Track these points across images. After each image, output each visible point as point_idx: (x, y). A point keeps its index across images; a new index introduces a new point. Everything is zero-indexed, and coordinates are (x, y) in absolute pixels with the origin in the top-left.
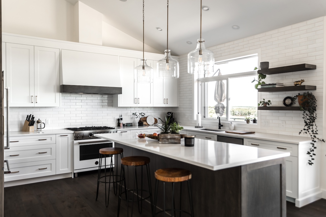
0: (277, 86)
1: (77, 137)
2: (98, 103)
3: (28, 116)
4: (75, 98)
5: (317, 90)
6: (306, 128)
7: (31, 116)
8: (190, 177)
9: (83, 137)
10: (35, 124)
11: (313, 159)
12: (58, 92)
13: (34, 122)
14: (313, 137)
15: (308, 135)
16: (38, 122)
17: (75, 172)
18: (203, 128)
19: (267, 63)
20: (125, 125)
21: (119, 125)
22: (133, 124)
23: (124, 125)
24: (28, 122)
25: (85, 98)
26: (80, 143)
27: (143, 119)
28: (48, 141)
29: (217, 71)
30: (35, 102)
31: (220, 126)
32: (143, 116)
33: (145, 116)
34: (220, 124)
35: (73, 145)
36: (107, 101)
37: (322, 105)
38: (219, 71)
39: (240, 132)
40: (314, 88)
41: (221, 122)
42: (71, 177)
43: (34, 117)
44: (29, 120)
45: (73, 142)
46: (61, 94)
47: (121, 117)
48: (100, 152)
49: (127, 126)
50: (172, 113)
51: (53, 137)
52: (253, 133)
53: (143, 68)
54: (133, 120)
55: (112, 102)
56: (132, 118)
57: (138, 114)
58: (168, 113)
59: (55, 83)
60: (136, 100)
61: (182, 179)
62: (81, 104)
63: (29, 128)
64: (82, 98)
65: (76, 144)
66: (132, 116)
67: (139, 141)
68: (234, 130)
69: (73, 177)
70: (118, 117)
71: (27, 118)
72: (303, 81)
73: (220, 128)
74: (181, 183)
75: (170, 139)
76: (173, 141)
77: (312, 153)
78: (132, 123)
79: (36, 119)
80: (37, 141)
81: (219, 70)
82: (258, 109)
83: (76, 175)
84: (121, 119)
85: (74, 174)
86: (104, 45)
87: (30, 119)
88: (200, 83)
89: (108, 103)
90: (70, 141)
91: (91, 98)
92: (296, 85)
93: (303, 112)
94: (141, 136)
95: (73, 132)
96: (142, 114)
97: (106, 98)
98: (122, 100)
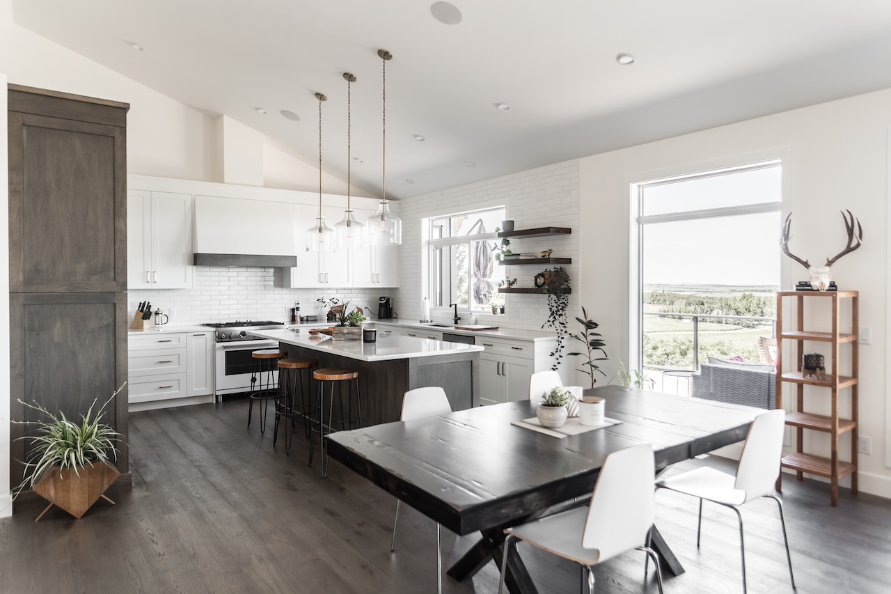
0: (521, 258)
1: (220, 339)
2: (258, 283)
3: (141, 304)
4: (218, 274)
5: (573, 265)
6: (551, 319)
7: (147, 303)
8: (355, 375)
9: (230, 338)
10: (152, 317)
11: (559, 363)
12: (189, 264)
13: (151, 313)
14: (559, 331)
15: (553, 329)
16: (157, 314)
17: (218, 393)
18: (433, 323)
19: (512, 223)
20: (305, 319)
21: (293, 320)
22: (318, 318)
23: (302, 319)
24: (142, 314)
25: (235, 274)
26: (225, 347)
27: (335, 309)
28: (174, 343)
29: (477, 223)
30: (153, 281)
31: (457, 319)
32: (336, 303)
33: (340, 304)
34: (456, 316)
35: (214, 350)
36: (273, 278)
37: (578, 286)
38: (480, 223)
39: (485, 325)
40: (569, 261)
41: (458, 312)
42: (211, 401)
43: (150, 306)
44: (142, 311)
45: (214, 346)
46: (194, 267)
47: (297, 306)
48: (253, 356)
49: (307, 320)
50: (388, 300)
51: (183, 337)
52: (496, 329)
53: (320, 231)
54: (319, 310)
55: (282, 281)
56: (317, 307)
57: (327, 300)
58: (381, 298)
59: (184, 251)
60: (322, 277)
61: (345, 377)
62: (228, 283)
63: (143, 323)
64: (230, 274)
65: (220, 348)
66: (317, 304)
67: (311, 338)
68: (476, 324)
69: (214, 402)
70: (293, 306)
71: (140, 306)
72: (550, 252)
73: (456, 322)
74: (339, 381)
75: (347, 333)
76: (351, 336)
77: (558, 354)
78: (316, 316)
79: (153, 310)
80: (156, 342)
81: (480, 220)
82: (499, 292)
83: (221, 399)
84: (298, 309)
85: (217, 396)
86: (267, 185)
87: (145, 309)
88: (432, 248)
89: (274, 281)
90: (210, 344)
91: (246, 274)
92: (544, 256)
93: (548, 295)
94: (313, 332)
95: (214, 329)
96: (334, 300)
97: (272, 274)
98: (298, 277)
